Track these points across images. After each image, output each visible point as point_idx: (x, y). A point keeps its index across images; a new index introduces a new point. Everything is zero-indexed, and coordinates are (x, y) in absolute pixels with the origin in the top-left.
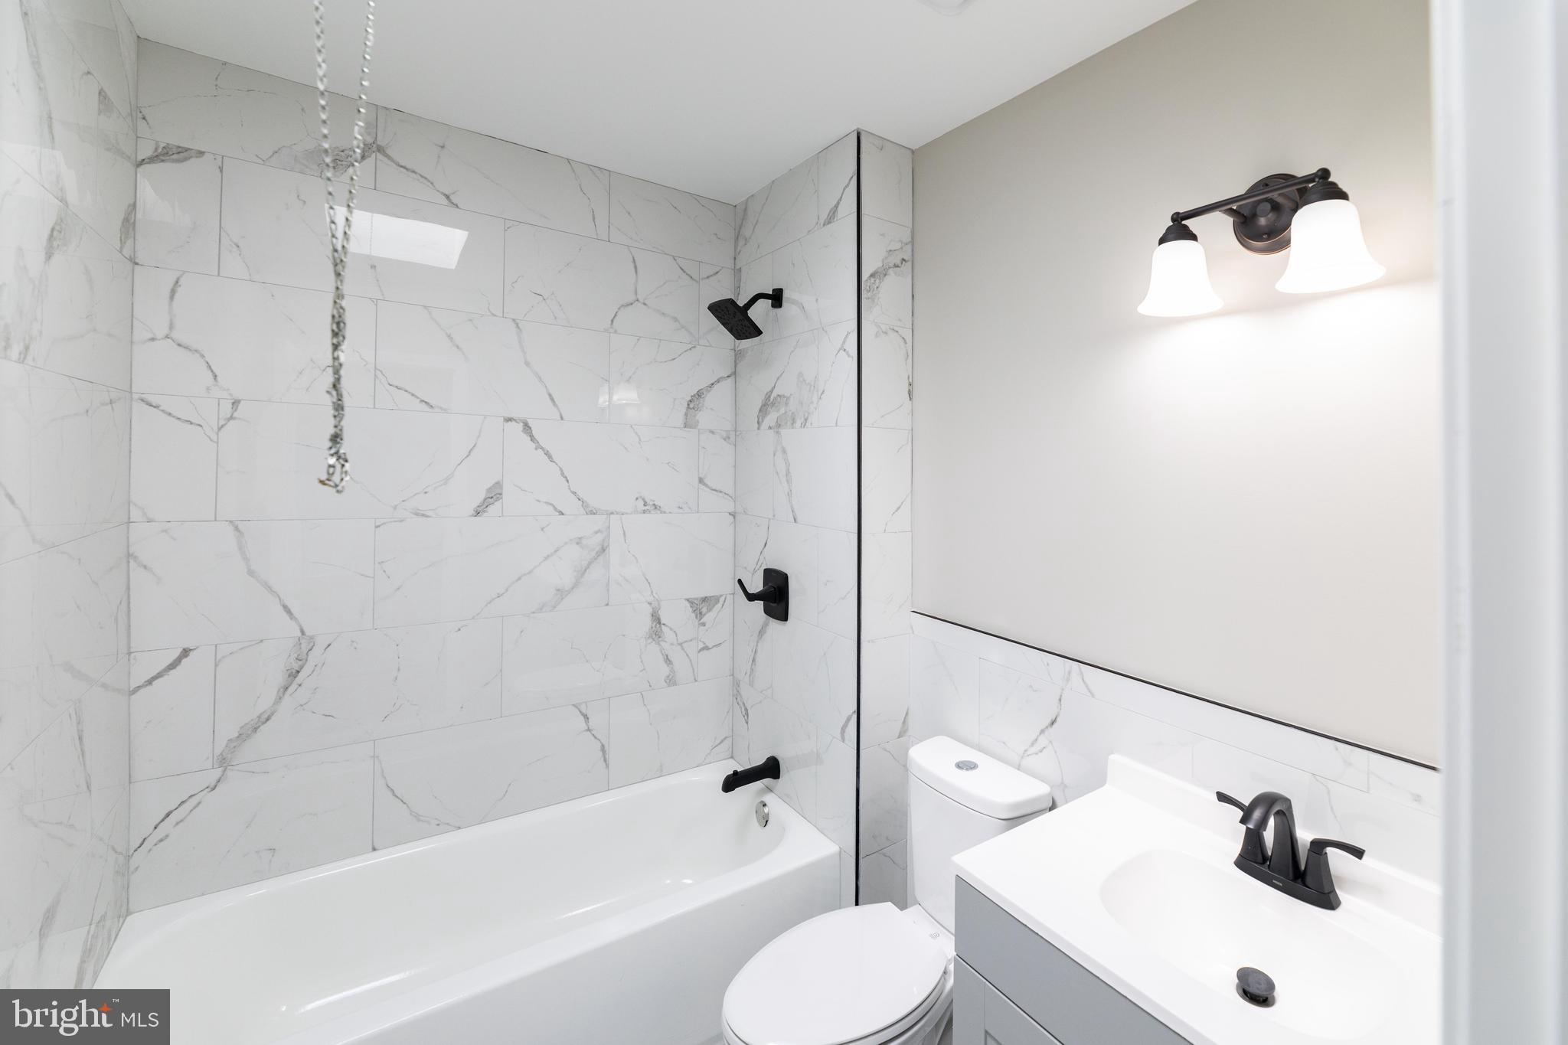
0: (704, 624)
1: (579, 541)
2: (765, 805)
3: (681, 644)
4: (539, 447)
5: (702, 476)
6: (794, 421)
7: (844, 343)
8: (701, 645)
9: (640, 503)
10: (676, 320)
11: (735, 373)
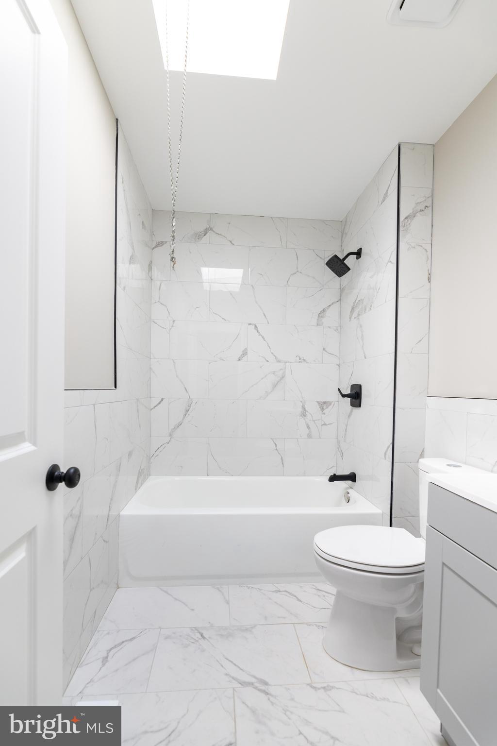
0: (324, 414)
1: (274, 373)
2: (348, 493)
3: (314, 421)
4: (260, 335)
5: (325, 347)
6: (365, 310)
7: (390, 258)
8: (323, 423)
9: (298, 358)
10: (314, 278)
11: (340, 300)
